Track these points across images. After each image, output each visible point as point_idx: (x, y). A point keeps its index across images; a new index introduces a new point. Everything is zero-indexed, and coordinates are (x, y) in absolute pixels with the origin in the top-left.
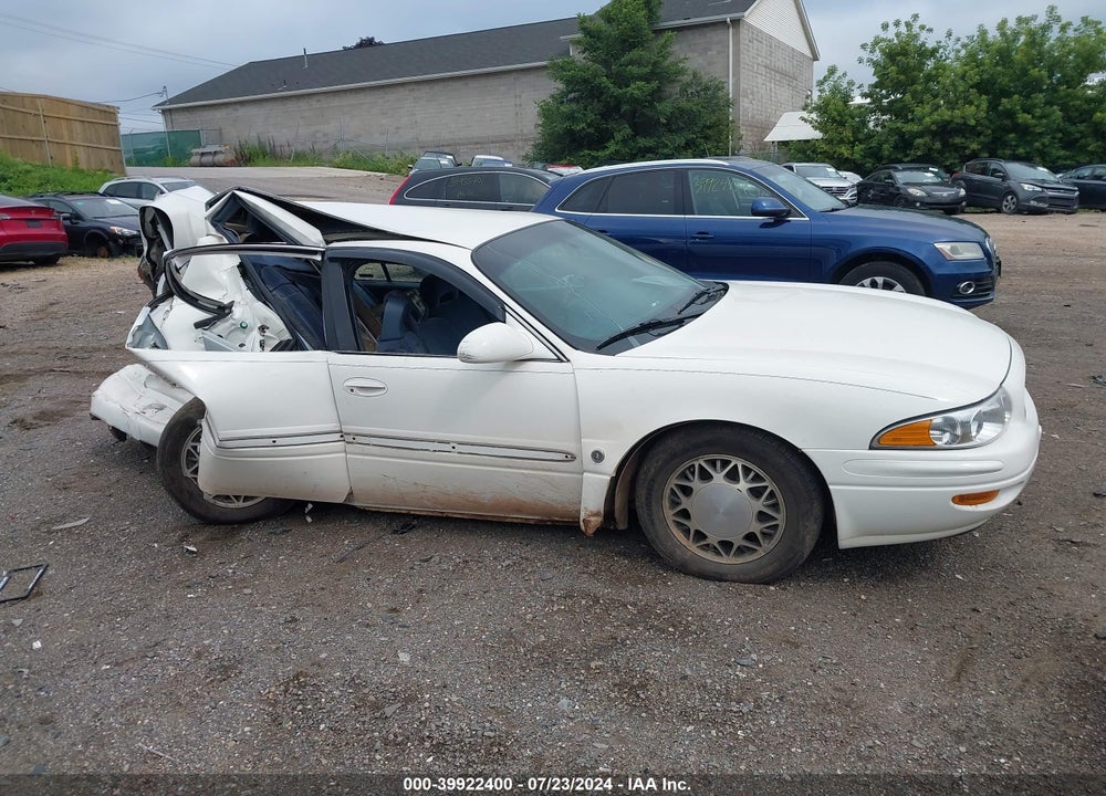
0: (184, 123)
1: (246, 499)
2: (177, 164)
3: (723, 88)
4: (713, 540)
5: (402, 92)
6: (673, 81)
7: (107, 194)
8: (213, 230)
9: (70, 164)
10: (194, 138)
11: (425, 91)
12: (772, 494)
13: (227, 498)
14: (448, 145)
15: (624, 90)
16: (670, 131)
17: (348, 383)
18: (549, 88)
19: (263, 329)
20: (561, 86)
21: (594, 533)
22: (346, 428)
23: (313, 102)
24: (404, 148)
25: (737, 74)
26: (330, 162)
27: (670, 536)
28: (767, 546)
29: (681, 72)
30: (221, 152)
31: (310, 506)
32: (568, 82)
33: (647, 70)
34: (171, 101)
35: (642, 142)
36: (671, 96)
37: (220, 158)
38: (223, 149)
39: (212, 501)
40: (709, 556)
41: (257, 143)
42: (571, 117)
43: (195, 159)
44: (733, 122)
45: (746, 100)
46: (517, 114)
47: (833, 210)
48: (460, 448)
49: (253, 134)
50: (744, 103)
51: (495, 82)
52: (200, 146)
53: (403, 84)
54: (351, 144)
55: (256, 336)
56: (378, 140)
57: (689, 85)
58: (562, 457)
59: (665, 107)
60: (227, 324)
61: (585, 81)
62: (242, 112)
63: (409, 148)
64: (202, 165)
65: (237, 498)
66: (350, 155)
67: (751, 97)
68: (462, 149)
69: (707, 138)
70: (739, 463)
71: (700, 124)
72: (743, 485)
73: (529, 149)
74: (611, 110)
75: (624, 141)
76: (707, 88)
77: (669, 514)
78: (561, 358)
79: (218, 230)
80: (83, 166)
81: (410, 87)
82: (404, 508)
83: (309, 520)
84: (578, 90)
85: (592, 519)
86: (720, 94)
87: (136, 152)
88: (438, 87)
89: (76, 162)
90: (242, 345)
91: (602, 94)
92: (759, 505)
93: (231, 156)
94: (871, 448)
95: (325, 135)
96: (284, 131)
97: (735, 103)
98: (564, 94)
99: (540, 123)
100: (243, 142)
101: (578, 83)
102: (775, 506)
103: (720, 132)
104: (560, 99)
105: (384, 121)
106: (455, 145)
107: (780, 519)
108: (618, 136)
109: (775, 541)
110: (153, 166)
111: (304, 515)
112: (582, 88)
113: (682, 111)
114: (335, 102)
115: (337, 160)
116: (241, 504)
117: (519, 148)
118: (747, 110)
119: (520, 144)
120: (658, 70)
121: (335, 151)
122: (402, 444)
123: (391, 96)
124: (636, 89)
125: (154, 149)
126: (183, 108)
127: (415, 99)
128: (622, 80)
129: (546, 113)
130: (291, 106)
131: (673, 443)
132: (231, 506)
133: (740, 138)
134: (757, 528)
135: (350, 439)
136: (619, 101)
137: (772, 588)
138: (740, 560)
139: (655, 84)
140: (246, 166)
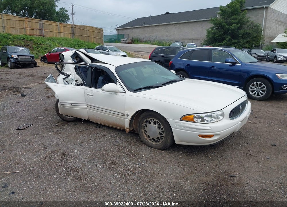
0: (121, 32)
1: (71, 117)
2: (118, 42)
3: (260, 26)
4: (151, 138)
5: (172, 26)
6: (245, 24)
7: (96, 49)
8: (71, 59)
9: (92, 42)
10: (122, 36)
11: (178, 26)
12: (162, 129)
13: (68, 116)
14: (183, 40)
15: (230, 27)
16: (243, 38)
17: (87, 94)
18: (209, 26)
19: (76, 81)
20: (213, 25)
21: (128, 133)
22: (87, 103)
23: (151, 28)
24: (171, 40)
25: (265, 22)
26: (153, 43)
27: (143, 136)
28: (161, 141)
29: (248, 21)
30: (128, 40)
31: (83, 120)
32: (215, 24)
33: (237, 21)
34: (119, 27)
35: (234, 41)
36: (244, 28)
37: (127, 41)
38: (128, 39)
39: (65, 116)
40: (151, 142)
41: (136, 38)
42: (214, 33)
43: (122, 41)
44: (262, 36)
45: (268, 30)
46: (201, 32)
47: (250, 63)
48: (105, 110)
49: (136, 36)
50: (267, 31)
51: (196, 24)
52: (123, 38)
53: (172, 24)
54: (158, 39)
55: (74, 82)
56: (165, 38)
57: (250, 25)
58: (122, 114)
59: (242, 32)
60: (68, 79)
61: (220, 24)
62: (134, 30)
63: (172, 40)
64: (123, 43)
65: (70, 116)
66: (158, 42)
67: (269, 29)
68: (186, 41)
69: (254, 40)
70: (156, 120)
71: (252, 36)
72: (157, 126)
73: (203, 42)
74: (226, 32)
75: (229, 40)
76: (255, 26)
77: (143, 130)
78: (125, 92)
79: (72, 59)
80: (95, 42)
81: (174, 25)
82: (99, 123)
83: (82, 123)
84: (217, 26)
85: (127, 129)
86: (259, 28)
87: (110, 39)
88: (181, 25)
89: (94, 41)
90: (71, 84)
91: (224, 27)
92: (159, 131)
93: (130, 41)
94: (180, 120)
95: (152, 36)
96: (143, 35)
97: (264, 31)
98: (214, 27)
99: (206, 35)
100: (133, 38)
101: (217, 24)
102: (163, 132)
103: (258, 39)
104: (212, 29)
105: (167, 33)
106: (184, 40)
107: (164, 135)
108: (227, 39)
109: (163, 140)
110: (113, 43)
111: (81, 121)
112: (219, 26)
113: (247, 33)
114: (156, 28)
115: (154, 43)
116: (70, 118)
117: (201, 41)
118: (267, 33)
119: (201, 40)
120: (241, 21)
121: (154, 41)
122: (96, 108)
123: (169, 27)
124: (233, 27)
125: (114, 39)
126: (121, 29)
127: (175, 28)
128: (230, 24)
129: (208, 32)
130: (145, 29)
131: (144, 114)
132: (68, 117)
133: (264, 41)
134: (159, 136)
135: (88, 106)
136: (228, 30)
137: (162, 151)
138: (156, 144)
139: (239, 25)
140: (133, 43)
